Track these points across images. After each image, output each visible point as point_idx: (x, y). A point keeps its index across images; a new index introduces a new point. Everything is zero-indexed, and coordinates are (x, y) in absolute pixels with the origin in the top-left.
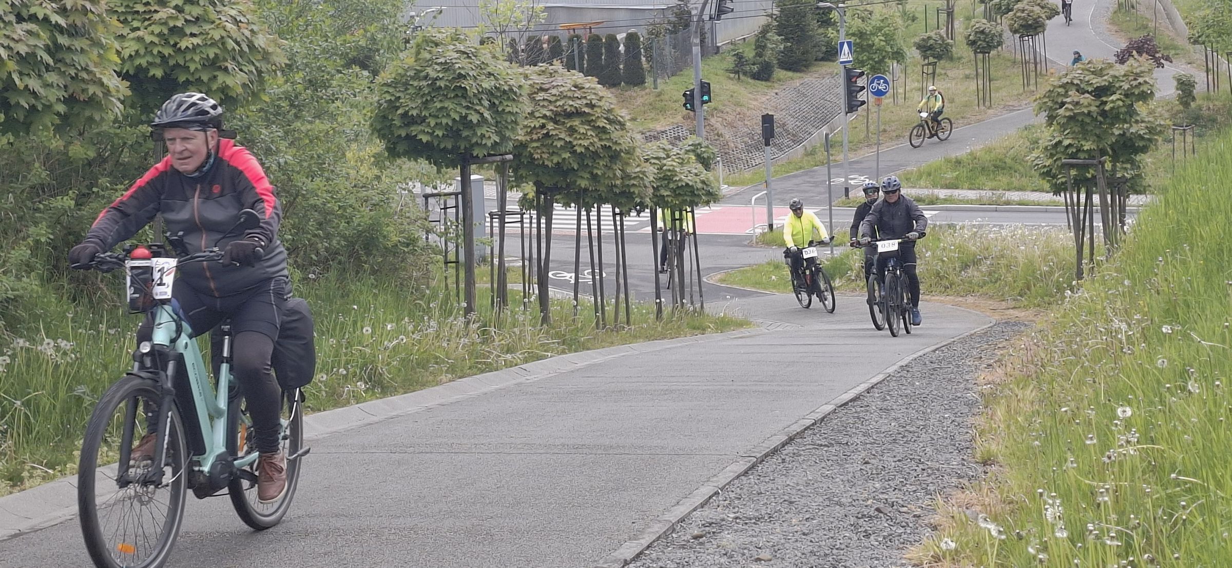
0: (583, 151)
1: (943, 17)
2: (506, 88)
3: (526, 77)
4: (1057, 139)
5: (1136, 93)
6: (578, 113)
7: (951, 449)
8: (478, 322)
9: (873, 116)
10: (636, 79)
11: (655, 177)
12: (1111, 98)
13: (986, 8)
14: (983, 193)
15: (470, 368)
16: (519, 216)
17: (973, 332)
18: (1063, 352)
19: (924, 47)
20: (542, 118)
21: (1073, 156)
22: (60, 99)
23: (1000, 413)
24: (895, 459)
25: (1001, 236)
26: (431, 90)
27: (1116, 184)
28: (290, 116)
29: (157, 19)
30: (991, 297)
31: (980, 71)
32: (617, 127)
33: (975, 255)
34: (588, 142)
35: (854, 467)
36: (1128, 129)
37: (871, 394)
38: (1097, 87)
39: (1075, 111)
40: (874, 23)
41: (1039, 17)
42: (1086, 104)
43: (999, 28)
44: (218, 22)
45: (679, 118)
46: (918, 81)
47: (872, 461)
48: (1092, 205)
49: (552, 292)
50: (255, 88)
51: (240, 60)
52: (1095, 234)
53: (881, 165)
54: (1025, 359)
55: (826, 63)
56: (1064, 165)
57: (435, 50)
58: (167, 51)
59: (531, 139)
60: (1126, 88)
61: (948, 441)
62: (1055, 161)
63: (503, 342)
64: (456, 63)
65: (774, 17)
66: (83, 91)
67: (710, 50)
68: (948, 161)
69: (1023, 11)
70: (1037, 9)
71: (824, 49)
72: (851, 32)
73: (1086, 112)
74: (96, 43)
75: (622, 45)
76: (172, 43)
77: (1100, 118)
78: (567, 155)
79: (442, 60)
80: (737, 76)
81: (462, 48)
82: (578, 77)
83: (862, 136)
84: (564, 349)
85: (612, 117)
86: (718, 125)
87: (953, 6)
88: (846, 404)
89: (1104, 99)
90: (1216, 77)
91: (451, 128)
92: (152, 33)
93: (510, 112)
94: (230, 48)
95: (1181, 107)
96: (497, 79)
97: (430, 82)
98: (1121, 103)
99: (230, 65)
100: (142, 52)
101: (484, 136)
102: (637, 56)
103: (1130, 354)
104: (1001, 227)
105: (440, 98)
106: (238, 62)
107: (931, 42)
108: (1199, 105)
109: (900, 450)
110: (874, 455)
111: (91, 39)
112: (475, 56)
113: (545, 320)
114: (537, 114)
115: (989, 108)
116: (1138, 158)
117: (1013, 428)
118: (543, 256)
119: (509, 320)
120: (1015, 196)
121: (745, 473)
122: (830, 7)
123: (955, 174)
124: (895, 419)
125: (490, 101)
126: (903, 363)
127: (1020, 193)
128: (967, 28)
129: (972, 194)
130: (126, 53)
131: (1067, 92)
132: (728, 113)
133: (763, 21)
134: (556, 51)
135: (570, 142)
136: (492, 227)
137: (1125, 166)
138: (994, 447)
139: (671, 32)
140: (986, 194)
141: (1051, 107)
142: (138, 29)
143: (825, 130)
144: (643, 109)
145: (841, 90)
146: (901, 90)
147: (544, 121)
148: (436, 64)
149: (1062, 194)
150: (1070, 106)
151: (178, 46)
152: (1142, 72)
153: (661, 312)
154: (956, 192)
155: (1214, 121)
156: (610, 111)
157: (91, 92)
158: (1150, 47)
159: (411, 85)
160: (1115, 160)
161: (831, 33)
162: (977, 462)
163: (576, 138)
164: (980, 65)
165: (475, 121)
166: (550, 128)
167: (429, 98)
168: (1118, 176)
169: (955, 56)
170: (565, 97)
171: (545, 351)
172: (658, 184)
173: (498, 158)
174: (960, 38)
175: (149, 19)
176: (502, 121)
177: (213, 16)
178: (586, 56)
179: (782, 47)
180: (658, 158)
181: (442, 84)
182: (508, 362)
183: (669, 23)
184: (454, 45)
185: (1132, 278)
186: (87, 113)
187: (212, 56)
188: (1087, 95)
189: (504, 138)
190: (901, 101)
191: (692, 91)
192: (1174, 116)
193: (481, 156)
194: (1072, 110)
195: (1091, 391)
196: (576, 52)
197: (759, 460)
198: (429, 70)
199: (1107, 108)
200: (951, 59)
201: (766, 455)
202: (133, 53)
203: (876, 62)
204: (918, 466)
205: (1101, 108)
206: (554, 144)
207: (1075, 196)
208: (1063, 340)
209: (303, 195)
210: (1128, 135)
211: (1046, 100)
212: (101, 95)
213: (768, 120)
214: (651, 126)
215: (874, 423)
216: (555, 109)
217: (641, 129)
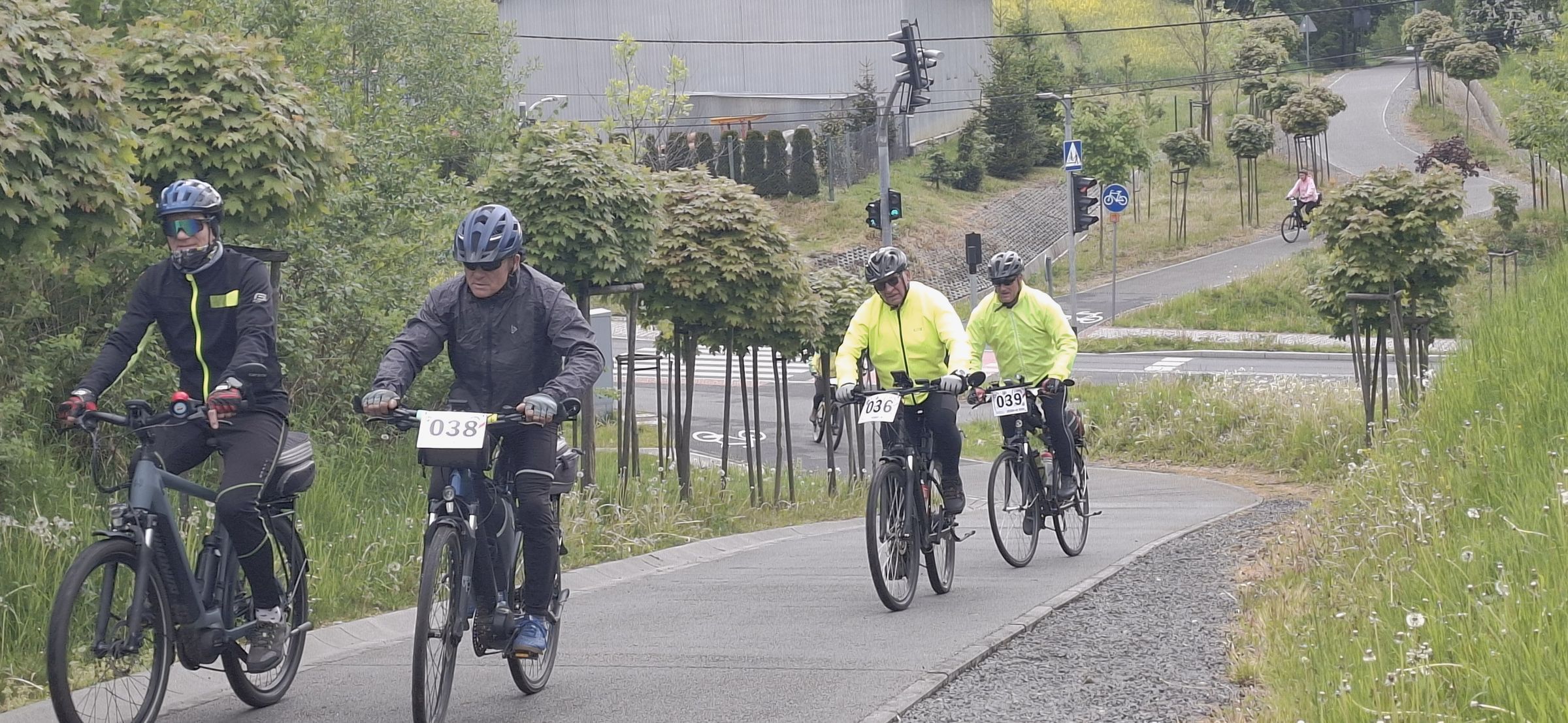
0: (734, 279)
1: (1198, 111)
2: (636, 198)
3: (662, 184)
4: (1340, 269)
5: (1440, 209)
6: (727, 231)
7: (1198, 665)
8: (597, 497)
9: (1108, 236)
10: (807, 188)
11: (828, 311)
12: (1408, 216)
13: (1252, 100)
14: (1248, 335)
15: (587, 555)
16: (655, 361)
17: (1232, 513)
18: (1344, 540)
19: (1173, 149)
20: (682, 236)
21: (1359, 289)
22: (61, 210)
23: (1262, 619)
24: (1126, 678)
25: (1270, 390)
26: (539, 200)
27: (1415, 326)
28: (358, 232)
29: (188, 109)
30: (1257, 469)
31: (1245, 180)
32: (778, 249)
33: (1236, 414)
34: (741, 267)
35: (1073, 687)
36: (1430, 255)
37: (1099, 593)
38: (1390, 202)
39: (1363, 232)
40: (1109, 118)
41: (1320, 112)
42: (1376, 223)
43: (1268, 126)
44: (265, 113)
45: (861, 237)
46: (1166, 193)
47: (1097, 680)
48: (1385, 351)
49: (694, 457)
50: (312, 196)
51: (293, 161)
52: (1389, 389)
53: (1119, 299)
54: (1295, 549)
55: (1048, 169)
56: (1348, 300)
57: (544, 149)
58: (200, 150)
59: (669, 263)
60: (1427, 204)
61: (1195, 655)
62: (1338, 295)
63: (629, 523)
64: (571, 166)
65: (983, 110)
66: (90, 199)
67: (900, 152)
68: (1204, 294)
69: (1299, 105)
70: (1317, 102)
71: (1046, 151)
72: (1079, 130)
73: (1376, 233)
74: (106, 139)
75: (789, 145)
76: (206, 139)
77: (1393, 241)
78: (713, 284)
79: (554, 163)
80: (935, 185)
81: (580, 148)
82: (728, 184)
83: (1095, 261)
84: (708, 531)
85: (771, 236)
86: (911, 247)
87: (1210, 98)
88: (1066, 605)
89: (1399, 217)
90: (1544, 191)
91: (565, 249)
92: (181, 127)
93: (639, 229)
94: (281, 145)
95: (1500, 229)
96: (623, 186)
97: (538, 191)
98: (1421, 222)
99: (280, 168)
100: (168, 151)
101: (607, 259)
102: (808, 159)
103: (1425, 544)
104: (1270, 378)
105: (551, 211)
106: (291, 165)
107: (1182, 143)
108: (1523, 226)
109: (1133, 666)
110: (1099, 672)
111: (102, 135)
112: (597, 158)
113: (685, 494)
114: (676, 232)
115: (1255, 228)
116: (1444, 292)
117: (1278, 637)
118: (683, 412)
119: (639, 493)
120: (1289, 339)
121: (933, 694)
122: (1052, 98)
123: (1212, 311)
124: (1128, 625)
125: (615, 215)
126: (1141, 553)
127: (1295, 336)
128: (1228, 127)
129: (1234, 337)
130: (148, 153)
131: (1351, 207)
132: (923, 231)
133: (969, 115)
134: (705, 151)
135: (718, 267)
136: (619, 374)
137: (1427, 301)
138: (1253, 662)
139: (852, 129)
140: (1252, 336)
141: (1332, 227)
142: (163, 121)
143: (1046, 253)
144: (815, 225)
145: (1068, 204)
146: (1144, 204)
147: (684, 241)
148: (546, 167)
149: (1348, 338)
150: (1356, 226)
151: (215, 143)
152: (1448, 183)
153: (835, 485)
154: (1214, 335)
155: (1541, 245)
156: (769, 228)
157: (100, 201)
158: (1460, 152)
159: (515, 194)
160: (1414, 294)
161: (1055, 130)
162: (1232, 682)
163: (725, 263)
164: (1245, 172)
165: (595, 241)
166: (692, 249)
167: (537, 211)
168: (1417, 315)
169: (1213, 161)
170: (712, 210)
171: (684, 534)
172: (831, 321)
173: (625, 287)
174: (1219, 139)
175: (177, 109)
176: (630, 240)
177: (259, 105)
178: (743, 159)
179: (993, 148)
180: (830, 288)
181: (553, 192)
182: (635, 549)
183: (850, 116)
184: (569, 143)
185: (1431, 446)
186: (95, 228)
187: (257, 155)
188: (1377, 212)
189: (631, 262)
190: (1144, 216)
191: (878, 203)
192: (1489, 240)
193: (603, 284)
194: (1358, 230)
195: (1378, 591)
196: (731, 153)
197: (951, 677)
198: (537, 175)
199: (1403, 228)
200: (1208, 165)
201: (961, 671)
202: (157, 153)
203: (1112, 168)
204: (1154, 687)
205: (1396, 228)
206: (697, 270)
207: (1363, 340)
208: (1344, 524)
209: (376, 334)
210: (1430, 262)
211: (1326, 218)
212: (112, 205)
213: (973, 241)
214: (826, 247)
215: (1101, 631)
216: (699, 225)
217: (813, 251)
